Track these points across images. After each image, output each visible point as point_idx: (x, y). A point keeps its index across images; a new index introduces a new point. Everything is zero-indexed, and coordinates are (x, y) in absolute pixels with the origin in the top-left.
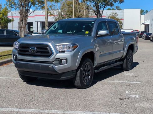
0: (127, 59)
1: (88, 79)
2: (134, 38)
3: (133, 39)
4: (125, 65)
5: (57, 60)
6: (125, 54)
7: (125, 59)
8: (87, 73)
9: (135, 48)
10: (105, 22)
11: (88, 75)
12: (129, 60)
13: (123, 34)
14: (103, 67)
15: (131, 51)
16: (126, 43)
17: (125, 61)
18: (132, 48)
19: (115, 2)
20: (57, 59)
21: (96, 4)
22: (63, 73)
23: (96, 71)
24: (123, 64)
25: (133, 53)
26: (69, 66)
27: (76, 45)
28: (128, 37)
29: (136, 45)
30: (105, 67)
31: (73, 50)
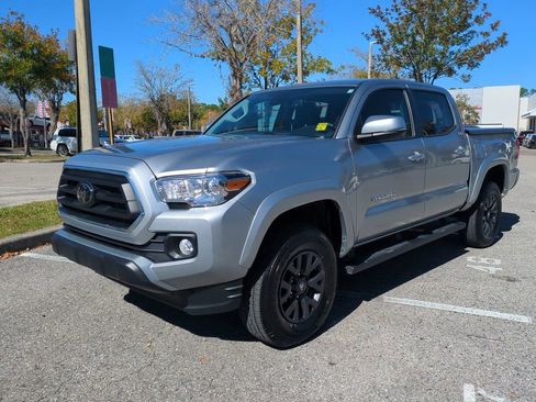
0: (482, 213)
1: (310, 307)
2: (508, 146)
3: (504, 147)
4: (474, 232)
5: (160, 239)
6: (473, 198)
7: (475, 213)
8: (302, 286)
9: (510, 177)
10: (402, 90)
11: (311, 292)
12: (486, 214)
13: (467, 132)
14: (383, 251)
15: (494, 186)
16: (477, 160)
17: (473, 219)
18: (497, 178)
19: (460, 65)
20: (158, 234)
21: (415, 71)
22: (192, 291)
23: (350, 270)
24: (465, 230)
25: (501, 191)
26: (207, 268)
27: (243, 176)
28: (486, 143)
29: (511, 168)
30: (390, 250)
31: (228, 198)
